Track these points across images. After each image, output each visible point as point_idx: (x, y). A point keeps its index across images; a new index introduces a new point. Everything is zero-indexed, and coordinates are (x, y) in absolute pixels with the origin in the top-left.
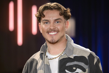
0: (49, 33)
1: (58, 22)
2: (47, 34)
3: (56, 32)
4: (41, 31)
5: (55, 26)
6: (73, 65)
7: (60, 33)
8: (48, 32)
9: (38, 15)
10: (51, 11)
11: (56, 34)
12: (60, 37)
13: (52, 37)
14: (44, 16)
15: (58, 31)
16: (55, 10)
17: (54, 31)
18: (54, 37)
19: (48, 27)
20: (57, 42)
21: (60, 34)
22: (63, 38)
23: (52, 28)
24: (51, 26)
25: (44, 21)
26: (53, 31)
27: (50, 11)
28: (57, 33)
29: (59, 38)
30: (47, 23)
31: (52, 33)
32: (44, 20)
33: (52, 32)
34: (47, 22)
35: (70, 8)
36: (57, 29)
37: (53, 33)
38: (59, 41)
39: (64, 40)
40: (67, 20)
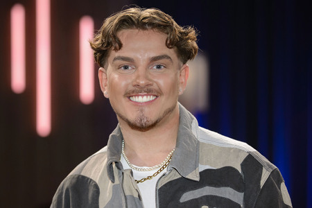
0: (131, 98)
1: (159, 67)
2: (124, 101)
3: (154, 95)
4: (105, 92)
5: (150, 77)
6: (201, 198)
7: (163, 99)
8: (128, 96)
9: (97, 42)
10: (142, 32)
11: (153, 101)
12: (163, 112)
13: (142, 111)
14: (121, 46)
15: (158, 94)
16: (152, 29)
17: (149, 92)
18: (147, 110)
19: (130, 81)
20: (153, 125)
21: (164, 103)
22: (172, 115)
23: (142, 82)
24: (138, 77)
25: (119, 62)
26: (145, 92)
27: (137, 30)
28: (154, 98)
29: (161, 115)
30: (126, 68)
31: (140, 97)
32: (119, 58)
33: (143, 96)
34: (127, 64)
35: (197, 27)
36: (155, 87)
37: (145, 97)
38: (158, 124)
39: (173, 120)
40: (184, 63)
